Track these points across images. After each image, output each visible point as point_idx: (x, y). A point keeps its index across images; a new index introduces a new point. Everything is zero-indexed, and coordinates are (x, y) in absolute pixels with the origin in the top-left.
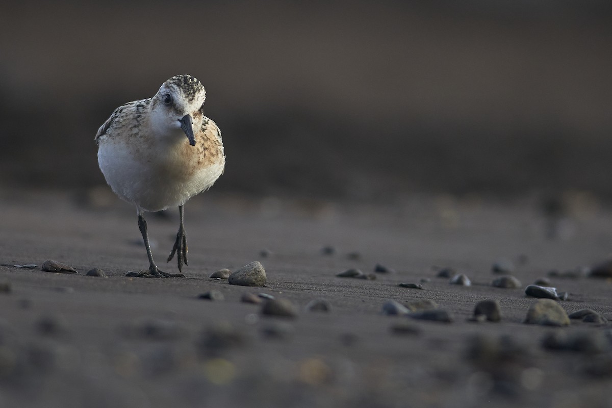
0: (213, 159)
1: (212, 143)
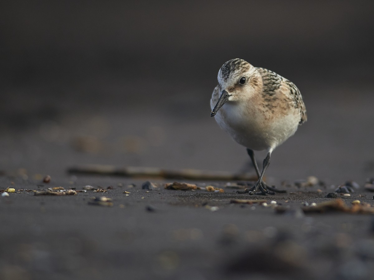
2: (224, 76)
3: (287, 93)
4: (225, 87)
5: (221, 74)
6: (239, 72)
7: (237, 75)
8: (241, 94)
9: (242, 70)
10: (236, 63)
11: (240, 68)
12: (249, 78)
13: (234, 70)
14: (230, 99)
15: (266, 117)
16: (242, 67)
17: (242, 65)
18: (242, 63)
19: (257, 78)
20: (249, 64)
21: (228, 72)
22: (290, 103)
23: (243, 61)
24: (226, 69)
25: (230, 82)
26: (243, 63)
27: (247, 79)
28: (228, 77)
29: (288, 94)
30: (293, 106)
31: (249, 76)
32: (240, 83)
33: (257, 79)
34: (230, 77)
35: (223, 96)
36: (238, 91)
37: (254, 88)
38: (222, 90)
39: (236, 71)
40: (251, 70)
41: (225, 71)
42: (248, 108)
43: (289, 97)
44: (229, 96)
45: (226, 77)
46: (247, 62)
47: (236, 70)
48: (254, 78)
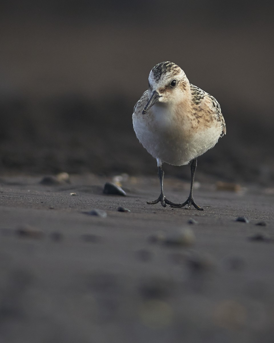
0: (208, 124)
1: (206, 113)
2: (155, 77)
3: (210, 105)
4: (157, 88)
5: (153, 75)
6: (170, 74)
7: (168, 77)
8: (171, 96)
9: (173, 72)
10: (167, 65)
11: (171, 70)
12: (179, 82)
13: (165, 72)
14: (160, 99)
15: (192, 125)
16: (173, 70)
17: (173, 68)
18: (173, 66)
19: (186, 82)
20: (179, 68)
21: (159, 74)
22: (213, 115)
23: (174, 64)
24: (157, 71)
25: (161, 83)
26: (175, 66)
27: (177, 82)
28: (159, 79)
29: (212, 106)
30: (215, 119)
31: (179, 80)
32: (171, 85)
33: (186, 84)
34: (161, 79)
35: (154, 96)
36: (168, 93)
37: (183, 91)
38: (153, 91)
39: (168, 74)
40: (181, 74)
41: (157, 73)
42: (178, 113)
43: (212, 109)
44: (160, 97)
45: (158, 78)
46: (178, 66)
47: (167, 72)
48: (183, 82)
